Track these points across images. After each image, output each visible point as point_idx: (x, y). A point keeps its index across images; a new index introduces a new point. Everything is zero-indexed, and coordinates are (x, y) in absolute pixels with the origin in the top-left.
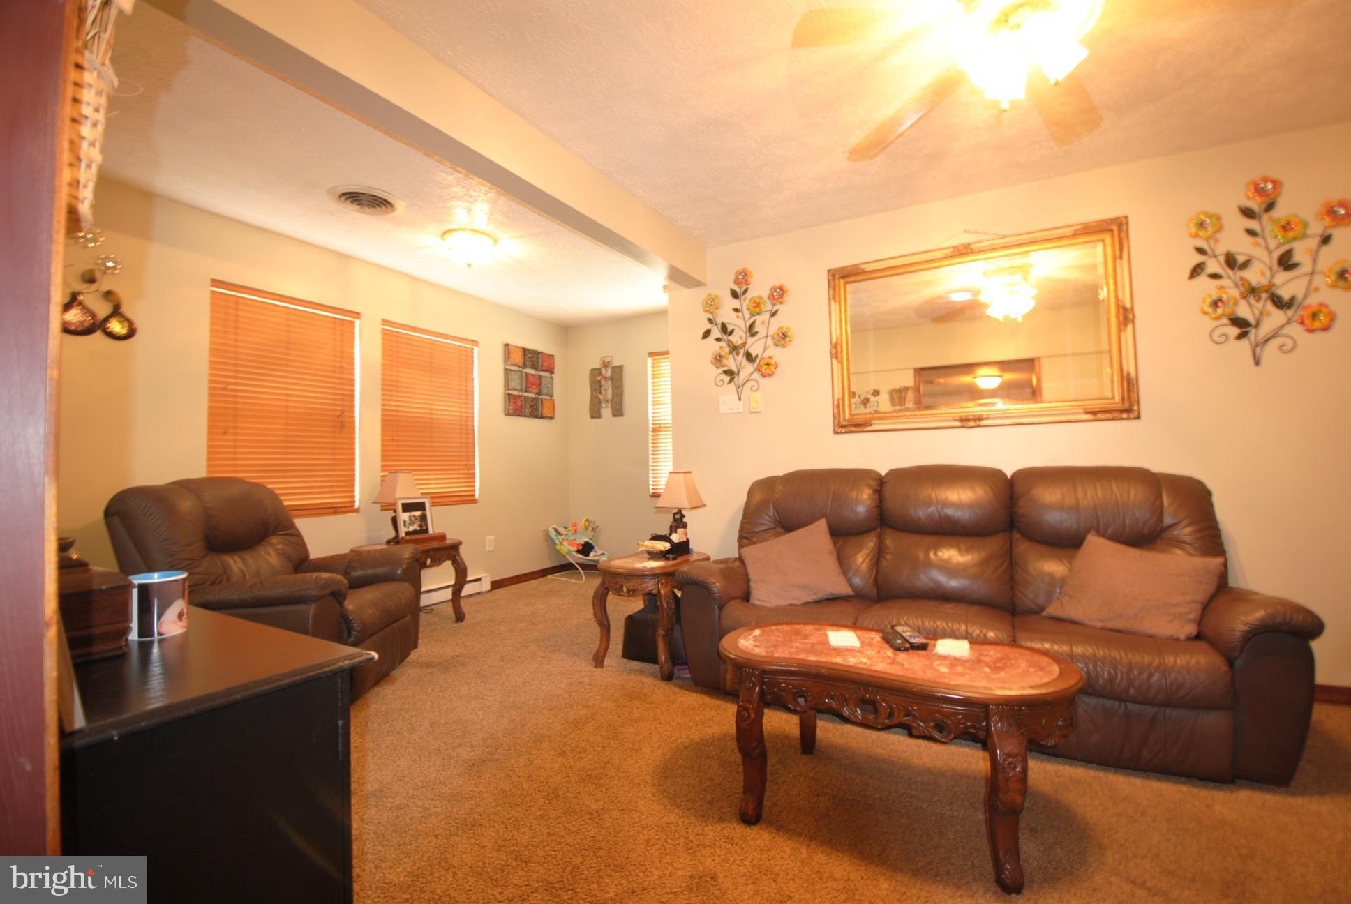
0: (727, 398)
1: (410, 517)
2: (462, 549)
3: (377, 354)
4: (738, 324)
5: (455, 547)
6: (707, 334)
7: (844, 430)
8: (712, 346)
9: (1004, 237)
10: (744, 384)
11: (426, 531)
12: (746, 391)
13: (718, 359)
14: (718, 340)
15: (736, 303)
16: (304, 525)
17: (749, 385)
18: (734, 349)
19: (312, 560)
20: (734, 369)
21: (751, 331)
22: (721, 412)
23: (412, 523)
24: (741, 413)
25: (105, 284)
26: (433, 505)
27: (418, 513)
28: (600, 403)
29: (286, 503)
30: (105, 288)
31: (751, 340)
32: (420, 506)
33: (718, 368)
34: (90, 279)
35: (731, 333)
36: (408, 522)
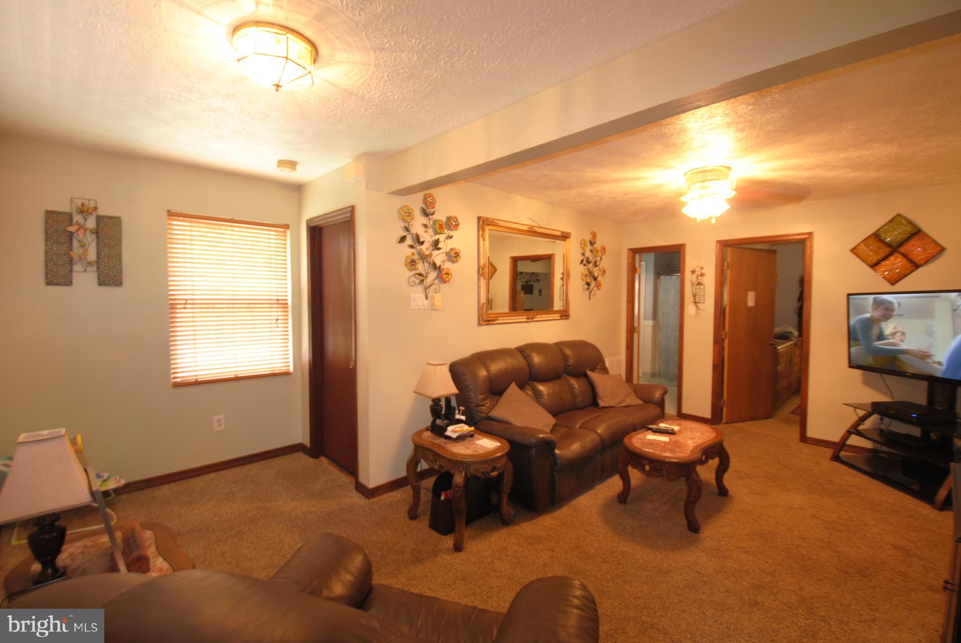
0: (417, 296)
4: (428, 237)
6: (403, 239)
7: (485, 323)
8: (405, 251)
9: (541, 227)
10: (431, 286)
12: (431, 292)
13: (412, 263)
14: (412, 247)
15: (424, 220)
17: (433, 287)
18: (424, 257)
20: (423, 273)
21: (436, 245)
22: (412, 307)
24: (426, 309)
28: (71, 262)
31: (435, 253)
33: (411, 270)
35: (422, 243)
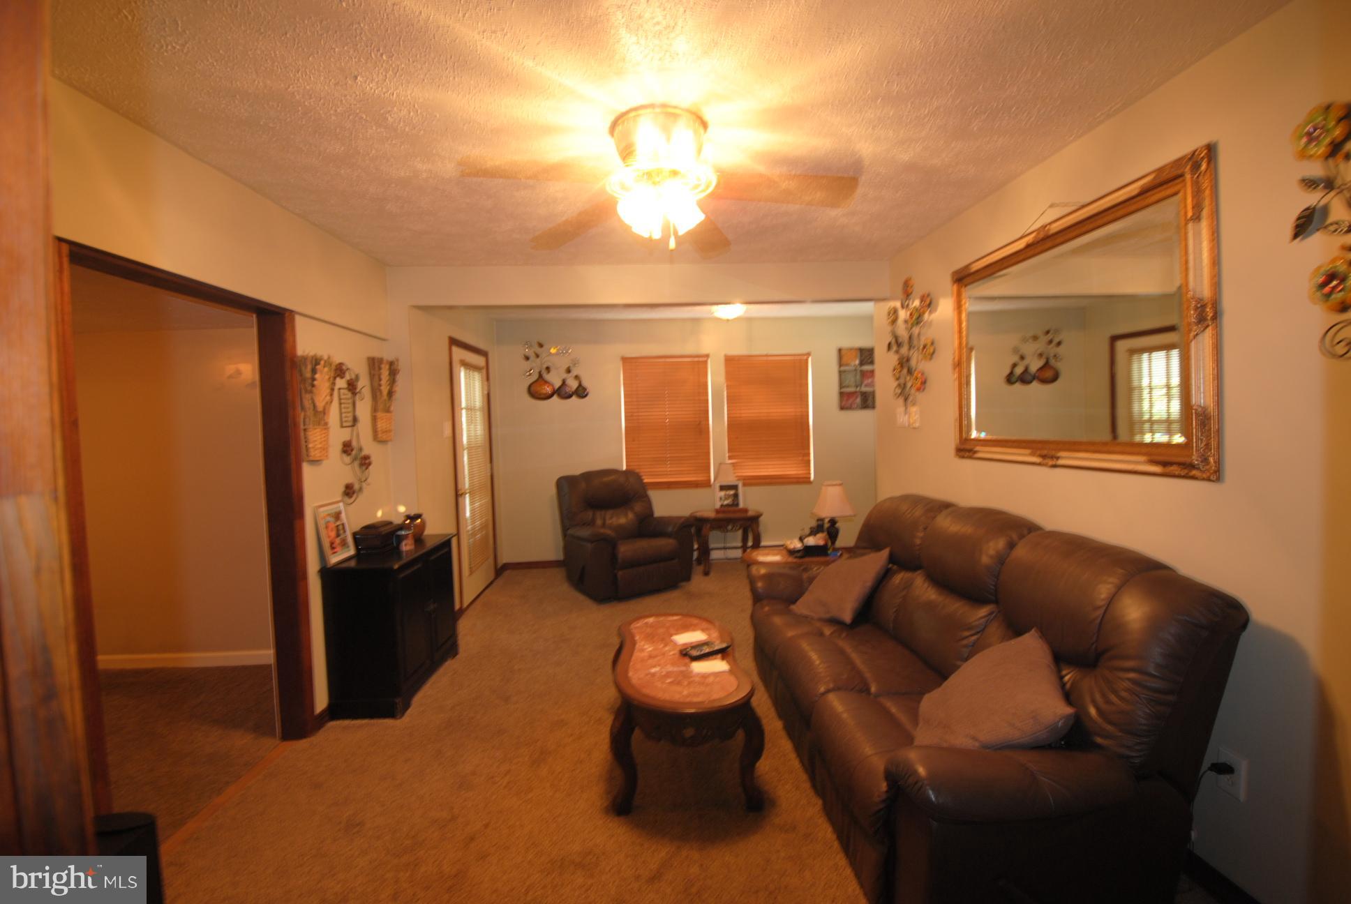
0: (900, 410)
1: (725, 495)
2: (761, 519)
3: (722, 379)
4: (905, 336)
5: (755, 519)
6: (890, 347)
10: (908, 397)
11: (737, 505)
12: (909, 405)
13: (895, 372)
14: (896, 352)
15: (904, 315)
16: (654, 495)
17: (910, 398)
19: (656, 518)
20: (903, 382)
21: (910, 343)
22: (898, 424)
23: (726, 499)
24: (907, 427)
25: (574, 373)
26: (744, 485)
27: (732, 492)
29: (645, 481)
30: (575, 374)
31: (910, 353)
32: (735, 487)
33: (896, 380)
34: (569, 371)
35: (901, 345)
36: (723, 499)
